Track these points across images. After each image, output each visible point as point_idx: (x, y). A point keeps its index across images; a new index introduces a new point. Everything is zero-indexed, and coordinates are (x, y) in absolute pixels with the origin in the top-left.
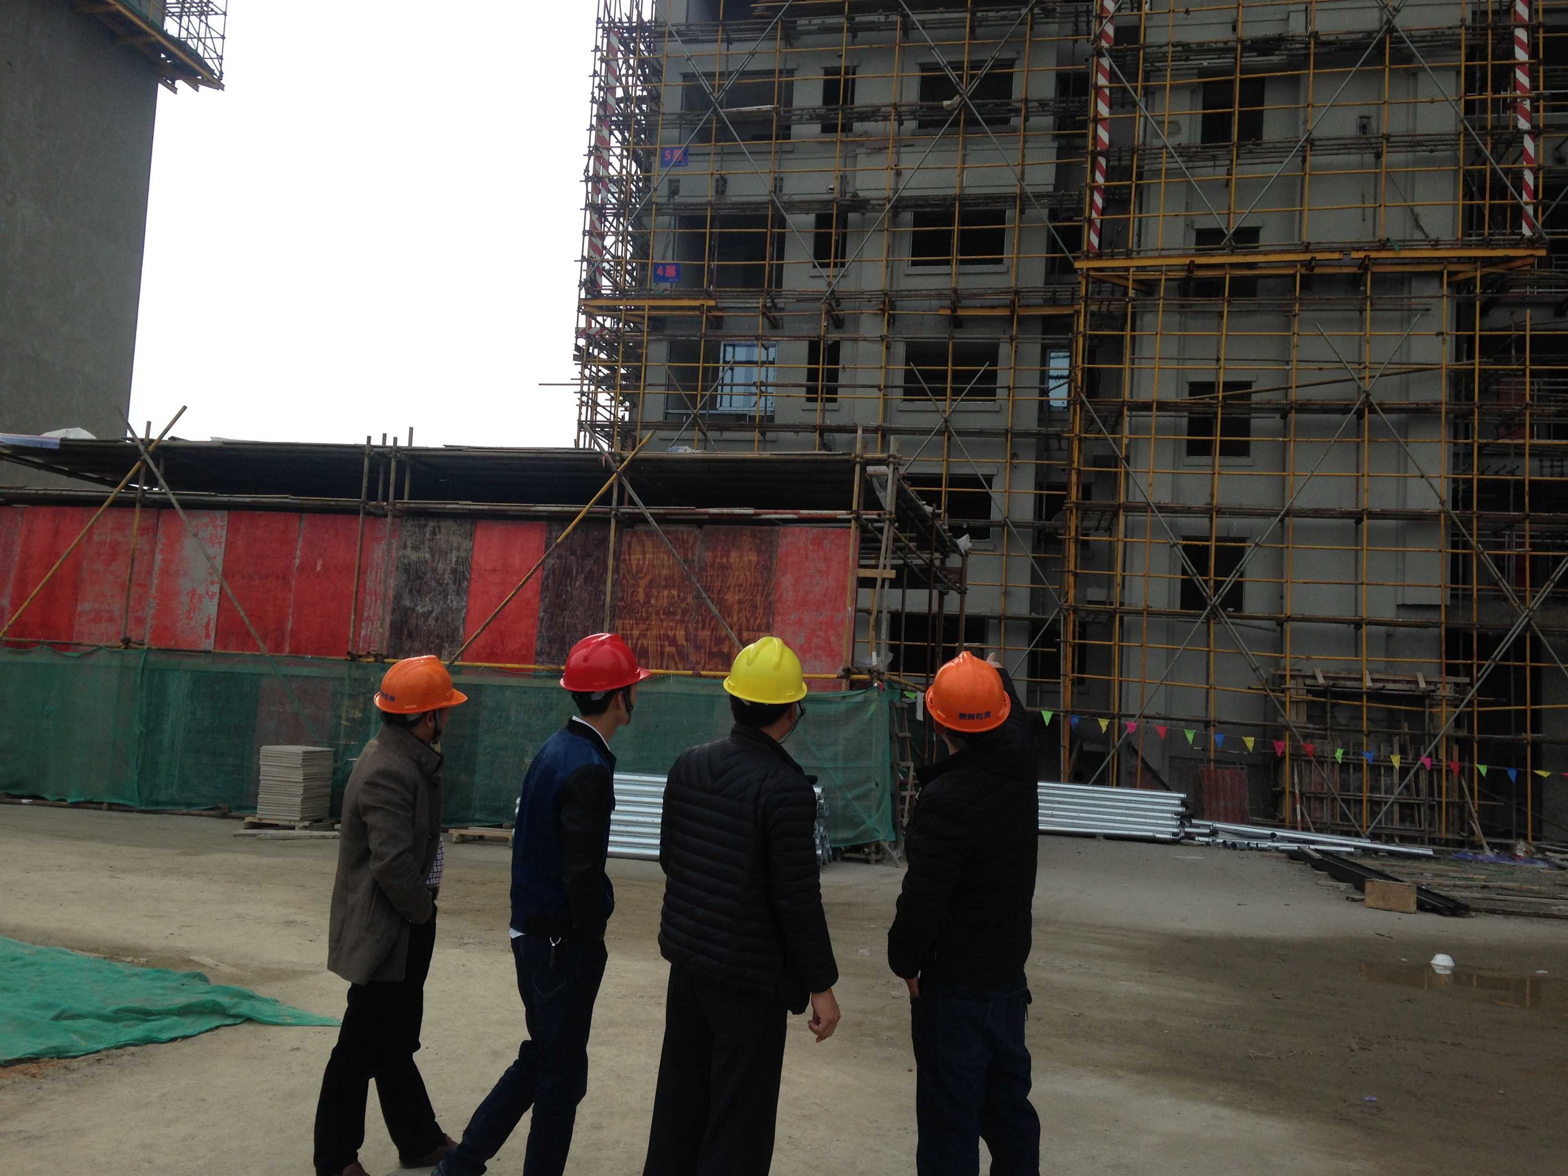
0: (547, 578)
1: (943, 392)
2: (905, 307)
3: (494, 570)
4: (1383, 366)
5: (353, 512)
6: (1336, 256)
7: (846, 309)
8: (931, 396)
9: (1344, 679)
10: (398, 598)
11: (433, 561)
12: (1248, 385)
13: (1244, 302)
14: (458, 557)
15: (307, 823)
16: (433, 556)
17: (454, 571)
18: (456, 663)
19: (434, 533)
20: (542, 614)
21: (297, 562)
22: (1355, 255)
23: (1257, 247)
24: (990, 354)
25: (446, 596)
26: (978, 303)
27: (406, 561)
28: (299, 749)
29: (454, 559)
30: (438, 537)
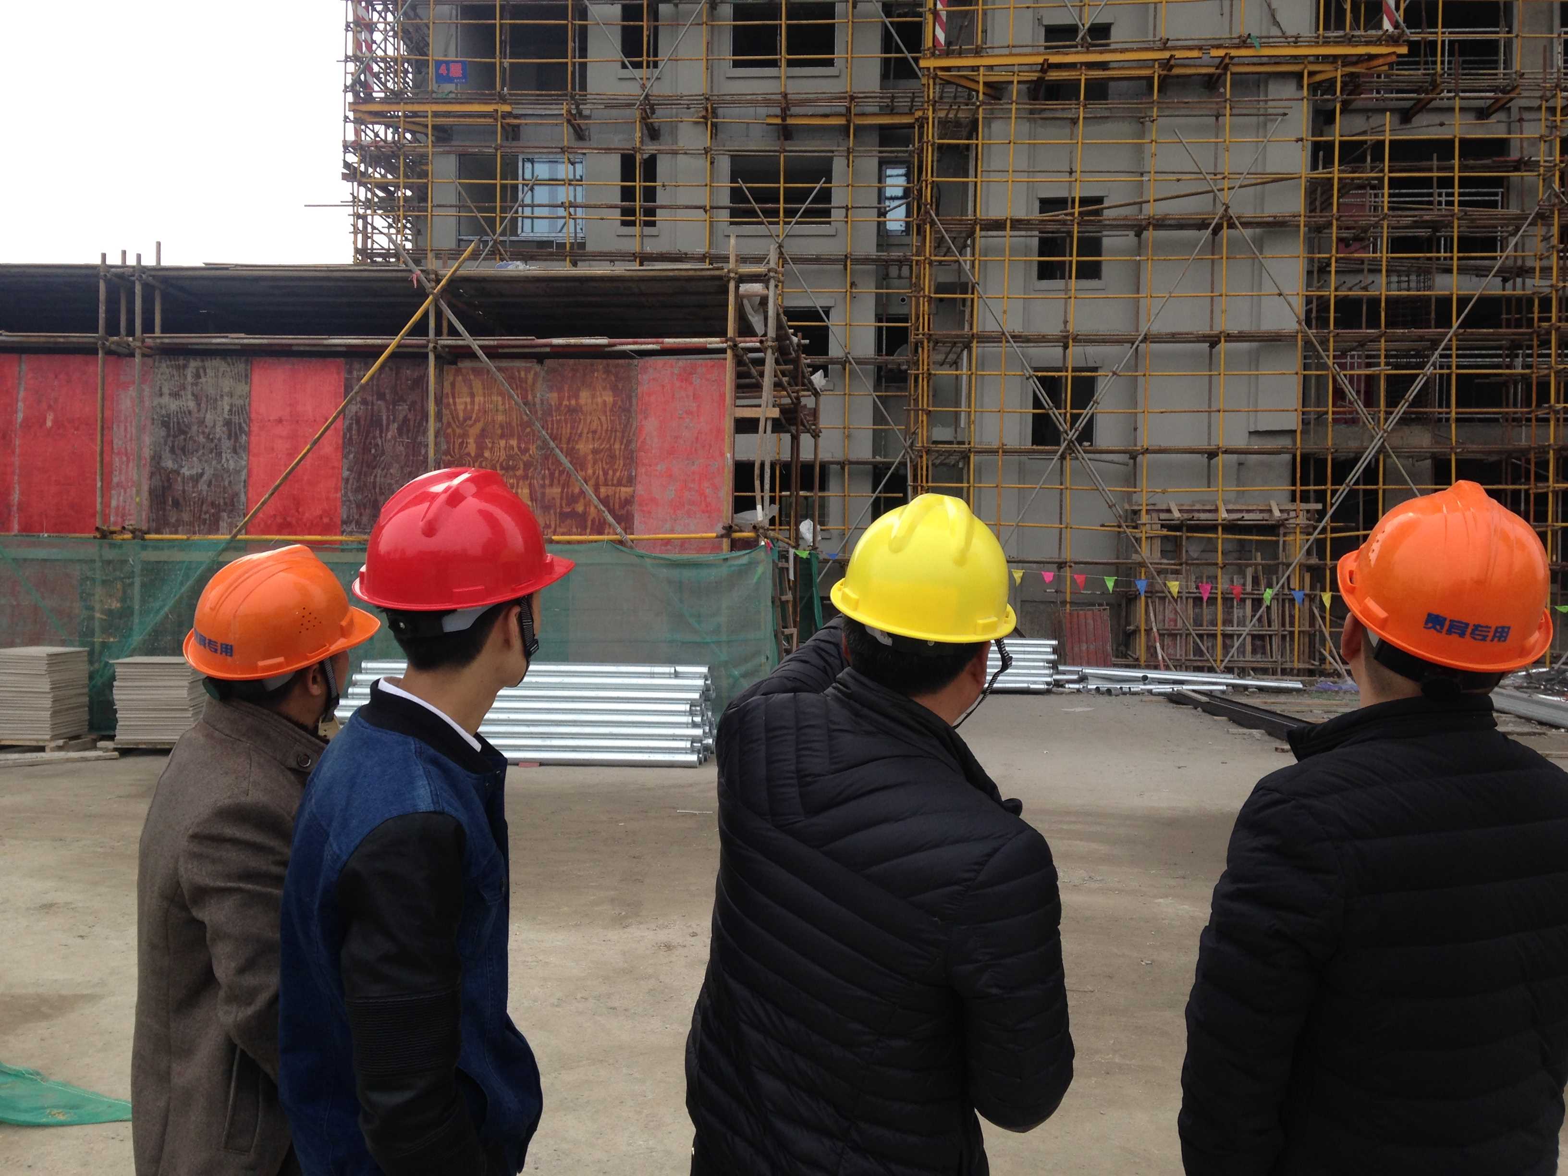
0: (350, 429)
1: (775, 213)
2: (728, 115)
3: (280, 421)
4: (1242, 176)
5: (90, 351)
6: (1195, 54)
7: (661, 117)
8: (762, 218)
9: (1198, 511)
10: (156, 458)
11: (199, 411)
12: (1099, 200)
13: (1098, 108)
14: (231, 405)
15: (61, 742)
16: (199, 405)
17: (228, 423)
18: (239, 537)
19: (197, 376)
20: (346, 474)
21: (20, 416)
22: (1215, 53)
23: (1108, 45)
24: (823, 170)
25: (219, 454)
26: (810, 111)
27: (164, 412)
28: (43, 651)
29: (227, 408)
30: (203, 380)
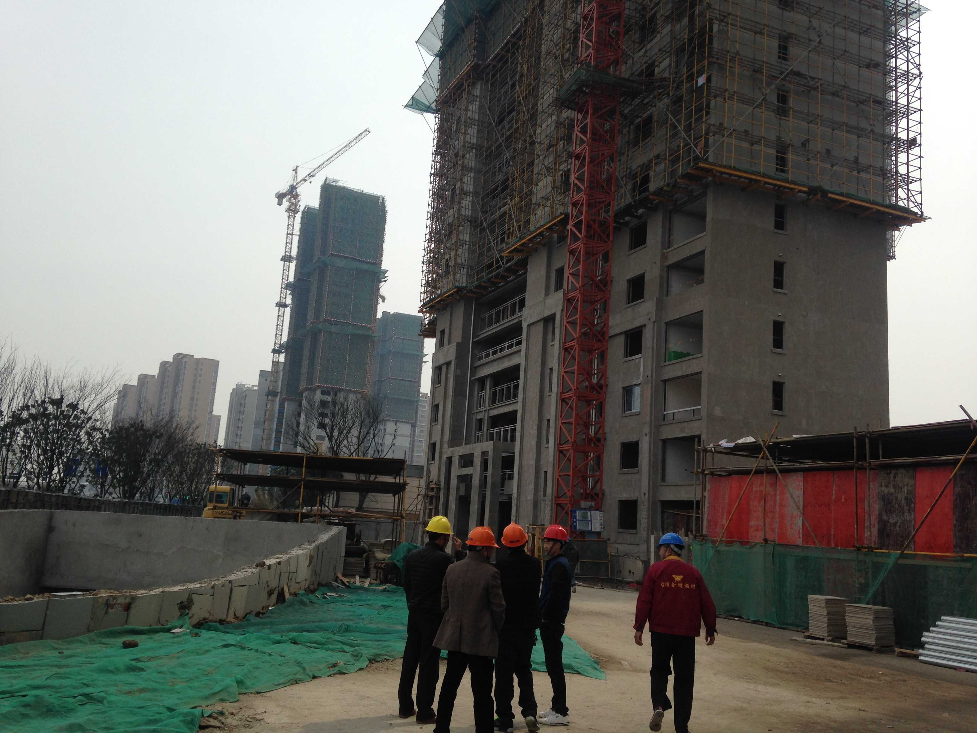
0: (956, 500)
3: (927, 497)
5: (851, 468)
10: (880, 515)
11: (896, 493)
14: (908, 490)
15: (830, 638)
16: (895, 490)
17: (906, 499)
18: (905, 552)
19: (895, 477)
20: (955, 522)
21: (834, 497)
25: (903, 513)
27: (883, 494)
28: (823, 597)
29: (906, 491)
30: (897, 479)
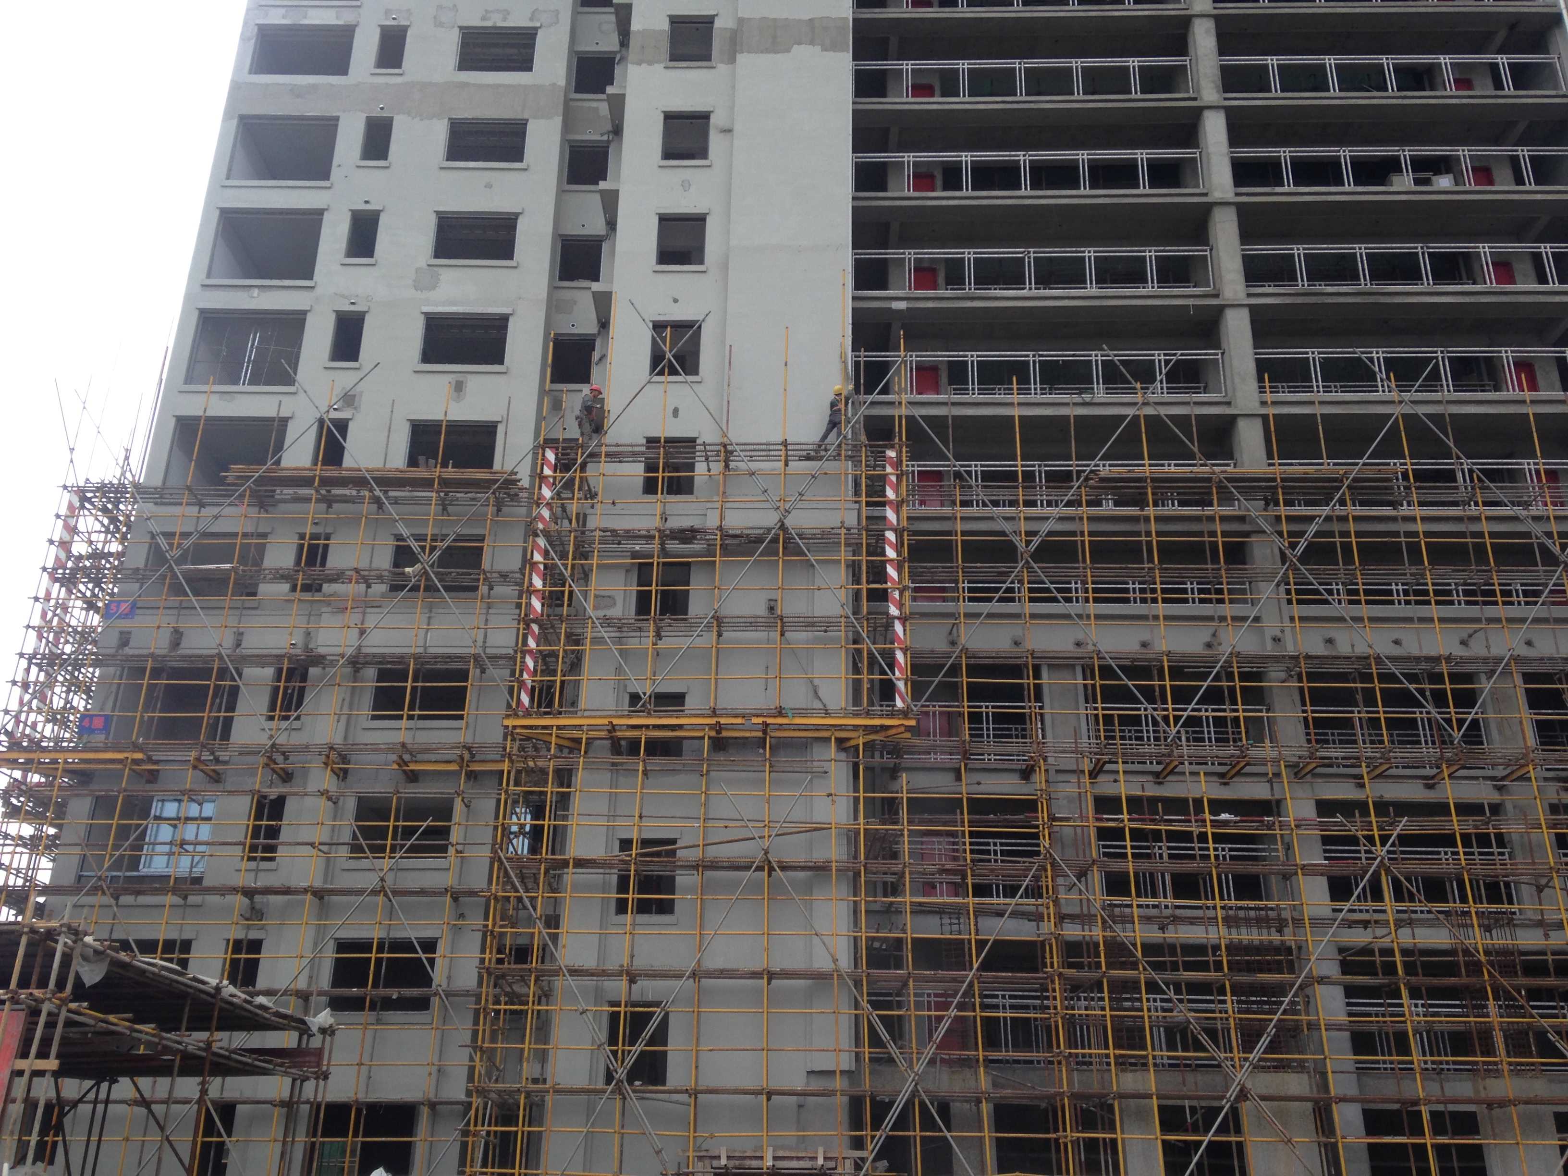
1: (382, 849)
2: (360, 762)
4: (778, 825)
6: (739, 721)
7: (294, 763)
8: (368, 854)
9: (750, 1158)
12: (673, 841)
13: (657, 762)
22: (755, 720)
23: (682, 711)
24: (444, 811)
26: (433, 757)
